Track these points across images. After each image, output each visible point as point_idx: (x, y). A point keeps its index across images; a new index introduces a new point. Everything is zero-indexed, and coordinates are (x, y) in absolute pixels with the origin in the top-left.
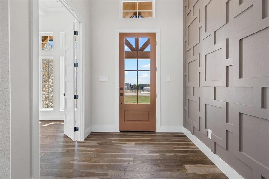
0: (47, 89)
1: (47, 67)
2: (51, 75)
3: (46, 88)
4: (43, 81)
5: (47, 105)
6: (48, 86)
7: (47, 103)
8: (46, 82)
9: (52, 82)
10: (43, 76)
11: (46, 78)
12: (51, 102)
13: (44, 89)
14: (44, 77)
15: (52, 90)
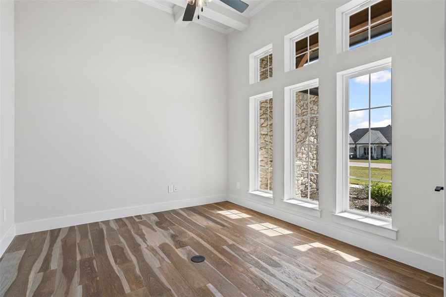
0: (304, 156)
1: (305, 114)
2: (311, 129)
3: (303, 154)
4: (298, 140)
5: (305, 184)
6: (306, 149)
7: (304, 181)
8: (302, 142)
9: (312, 141)
10: (298, 131)
11: (303, 135)
12: (311, 181)
13: (300, 155)
14: (300, 132)
15: (312, 157)
